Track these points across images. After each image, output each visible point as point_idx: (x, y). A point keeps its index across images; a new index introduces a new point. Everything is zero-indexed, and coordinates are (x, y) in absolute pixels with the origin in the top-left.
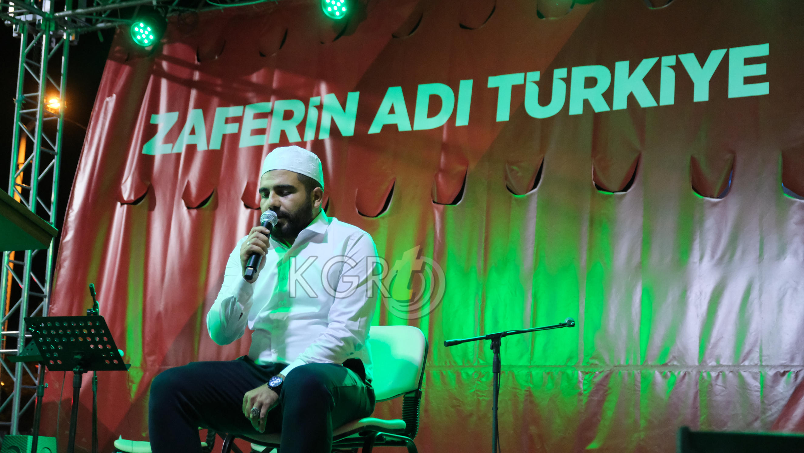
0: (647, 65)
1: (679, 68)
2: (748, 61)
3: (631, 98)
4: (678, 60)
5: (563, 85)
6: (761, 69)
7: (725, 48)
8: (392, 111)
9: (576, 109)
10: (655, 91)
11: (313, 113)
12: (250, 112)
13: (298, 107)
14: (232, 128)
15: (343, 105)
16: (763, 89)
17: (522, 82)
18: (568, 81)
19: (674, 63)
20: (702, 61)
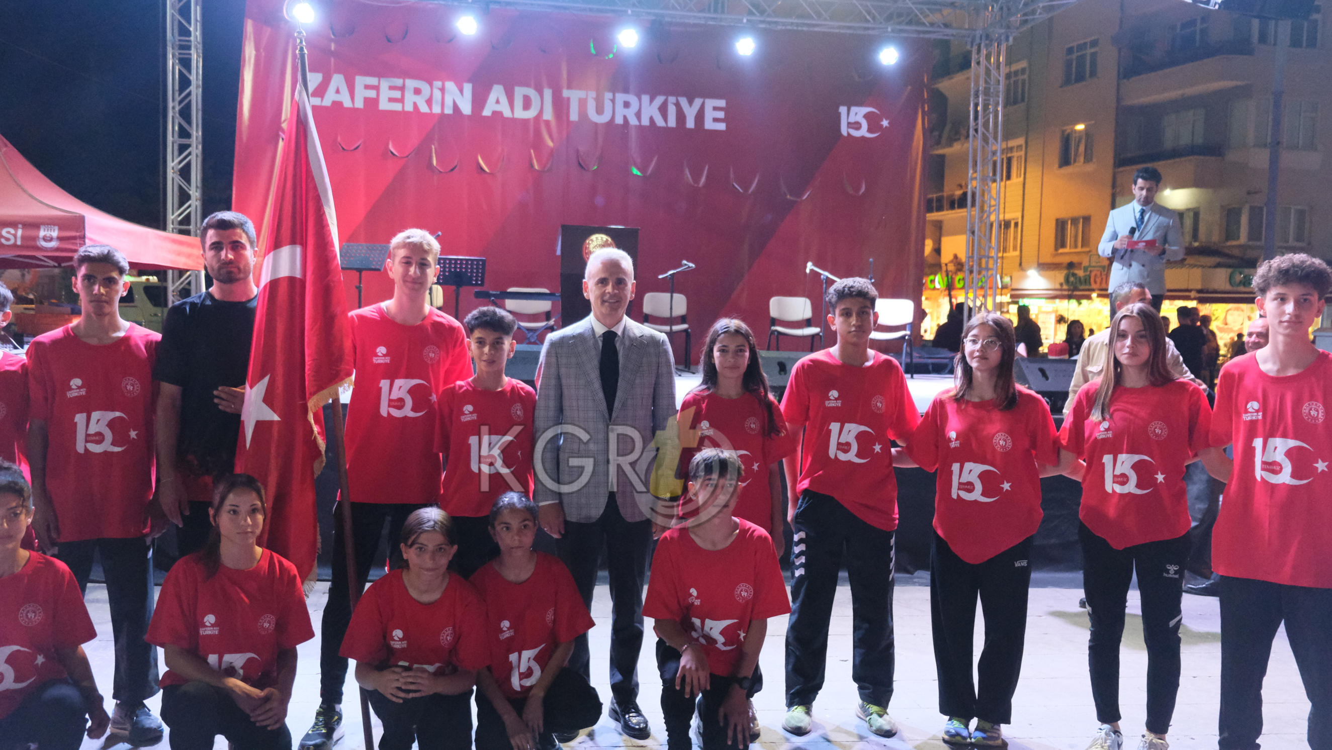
0: (659, 100)
1: (678, 105)
2: (715, 109)
3: (652, 120)
4: (677, 100)
5: (611, 104)
6: (721, 115)
7: (701, 97)
8: (498, 102)
9: (619, 120)
10: (665, 117)
11: (437, 94)
12: (385, 84)
13: (424, 87)
14: (372, 94)
15: (461, 91)
16: (722, 126)
17: (585, 97)
18: (613, 101)
19: (675, 102)
20: (691, 103)
